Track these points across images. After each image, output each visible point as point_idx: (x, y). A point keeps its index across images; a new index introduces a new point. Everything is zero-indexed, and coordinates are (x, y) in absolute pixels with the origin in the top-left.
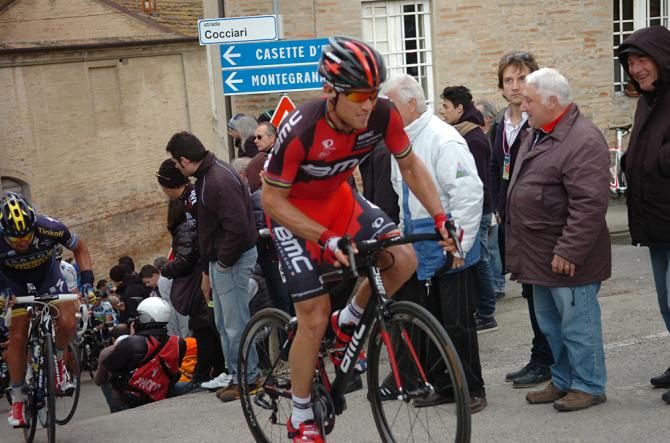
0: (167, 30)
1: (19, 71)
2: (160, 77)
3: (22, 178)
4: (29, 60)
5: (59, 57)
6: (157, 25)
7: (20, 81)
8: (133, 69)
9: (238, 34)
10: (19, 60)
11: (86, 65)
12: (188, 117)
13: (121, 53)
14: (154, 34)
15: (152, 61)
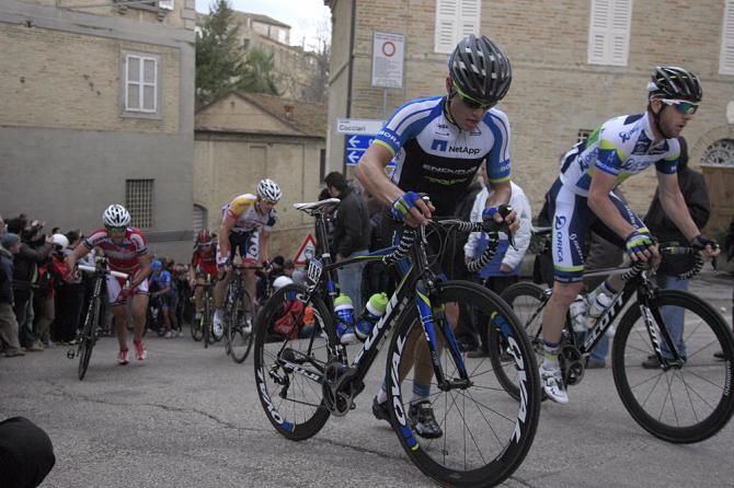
0: (297, 130)
1: (211, 143)
2: (290, 156)
3: (205, 206)
4: (218, 138)
5: (235, 138)
6: (291, 126)
7: (211, 149)
8: (276, 151)
9: (359, 129)
10: (212, 137)
11: (249, 144)
12: (303, 183)
13: (271, 140)
14: (290, 131)
15: (287, 147)
